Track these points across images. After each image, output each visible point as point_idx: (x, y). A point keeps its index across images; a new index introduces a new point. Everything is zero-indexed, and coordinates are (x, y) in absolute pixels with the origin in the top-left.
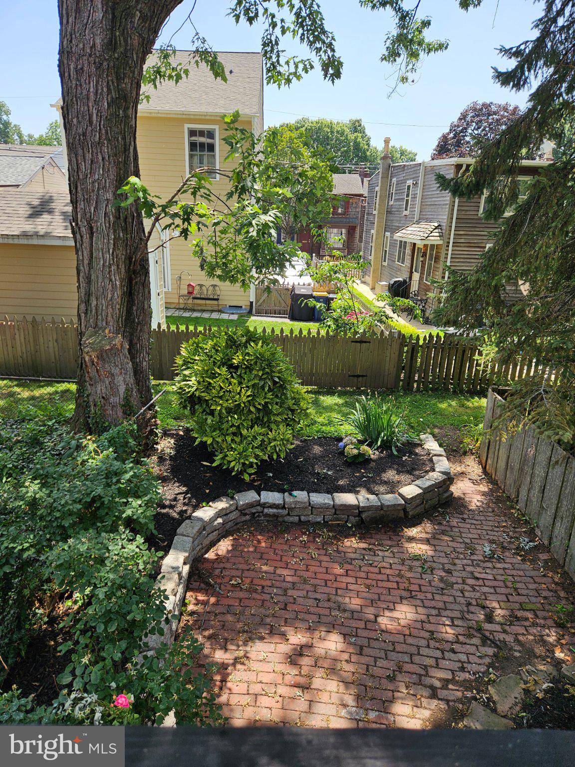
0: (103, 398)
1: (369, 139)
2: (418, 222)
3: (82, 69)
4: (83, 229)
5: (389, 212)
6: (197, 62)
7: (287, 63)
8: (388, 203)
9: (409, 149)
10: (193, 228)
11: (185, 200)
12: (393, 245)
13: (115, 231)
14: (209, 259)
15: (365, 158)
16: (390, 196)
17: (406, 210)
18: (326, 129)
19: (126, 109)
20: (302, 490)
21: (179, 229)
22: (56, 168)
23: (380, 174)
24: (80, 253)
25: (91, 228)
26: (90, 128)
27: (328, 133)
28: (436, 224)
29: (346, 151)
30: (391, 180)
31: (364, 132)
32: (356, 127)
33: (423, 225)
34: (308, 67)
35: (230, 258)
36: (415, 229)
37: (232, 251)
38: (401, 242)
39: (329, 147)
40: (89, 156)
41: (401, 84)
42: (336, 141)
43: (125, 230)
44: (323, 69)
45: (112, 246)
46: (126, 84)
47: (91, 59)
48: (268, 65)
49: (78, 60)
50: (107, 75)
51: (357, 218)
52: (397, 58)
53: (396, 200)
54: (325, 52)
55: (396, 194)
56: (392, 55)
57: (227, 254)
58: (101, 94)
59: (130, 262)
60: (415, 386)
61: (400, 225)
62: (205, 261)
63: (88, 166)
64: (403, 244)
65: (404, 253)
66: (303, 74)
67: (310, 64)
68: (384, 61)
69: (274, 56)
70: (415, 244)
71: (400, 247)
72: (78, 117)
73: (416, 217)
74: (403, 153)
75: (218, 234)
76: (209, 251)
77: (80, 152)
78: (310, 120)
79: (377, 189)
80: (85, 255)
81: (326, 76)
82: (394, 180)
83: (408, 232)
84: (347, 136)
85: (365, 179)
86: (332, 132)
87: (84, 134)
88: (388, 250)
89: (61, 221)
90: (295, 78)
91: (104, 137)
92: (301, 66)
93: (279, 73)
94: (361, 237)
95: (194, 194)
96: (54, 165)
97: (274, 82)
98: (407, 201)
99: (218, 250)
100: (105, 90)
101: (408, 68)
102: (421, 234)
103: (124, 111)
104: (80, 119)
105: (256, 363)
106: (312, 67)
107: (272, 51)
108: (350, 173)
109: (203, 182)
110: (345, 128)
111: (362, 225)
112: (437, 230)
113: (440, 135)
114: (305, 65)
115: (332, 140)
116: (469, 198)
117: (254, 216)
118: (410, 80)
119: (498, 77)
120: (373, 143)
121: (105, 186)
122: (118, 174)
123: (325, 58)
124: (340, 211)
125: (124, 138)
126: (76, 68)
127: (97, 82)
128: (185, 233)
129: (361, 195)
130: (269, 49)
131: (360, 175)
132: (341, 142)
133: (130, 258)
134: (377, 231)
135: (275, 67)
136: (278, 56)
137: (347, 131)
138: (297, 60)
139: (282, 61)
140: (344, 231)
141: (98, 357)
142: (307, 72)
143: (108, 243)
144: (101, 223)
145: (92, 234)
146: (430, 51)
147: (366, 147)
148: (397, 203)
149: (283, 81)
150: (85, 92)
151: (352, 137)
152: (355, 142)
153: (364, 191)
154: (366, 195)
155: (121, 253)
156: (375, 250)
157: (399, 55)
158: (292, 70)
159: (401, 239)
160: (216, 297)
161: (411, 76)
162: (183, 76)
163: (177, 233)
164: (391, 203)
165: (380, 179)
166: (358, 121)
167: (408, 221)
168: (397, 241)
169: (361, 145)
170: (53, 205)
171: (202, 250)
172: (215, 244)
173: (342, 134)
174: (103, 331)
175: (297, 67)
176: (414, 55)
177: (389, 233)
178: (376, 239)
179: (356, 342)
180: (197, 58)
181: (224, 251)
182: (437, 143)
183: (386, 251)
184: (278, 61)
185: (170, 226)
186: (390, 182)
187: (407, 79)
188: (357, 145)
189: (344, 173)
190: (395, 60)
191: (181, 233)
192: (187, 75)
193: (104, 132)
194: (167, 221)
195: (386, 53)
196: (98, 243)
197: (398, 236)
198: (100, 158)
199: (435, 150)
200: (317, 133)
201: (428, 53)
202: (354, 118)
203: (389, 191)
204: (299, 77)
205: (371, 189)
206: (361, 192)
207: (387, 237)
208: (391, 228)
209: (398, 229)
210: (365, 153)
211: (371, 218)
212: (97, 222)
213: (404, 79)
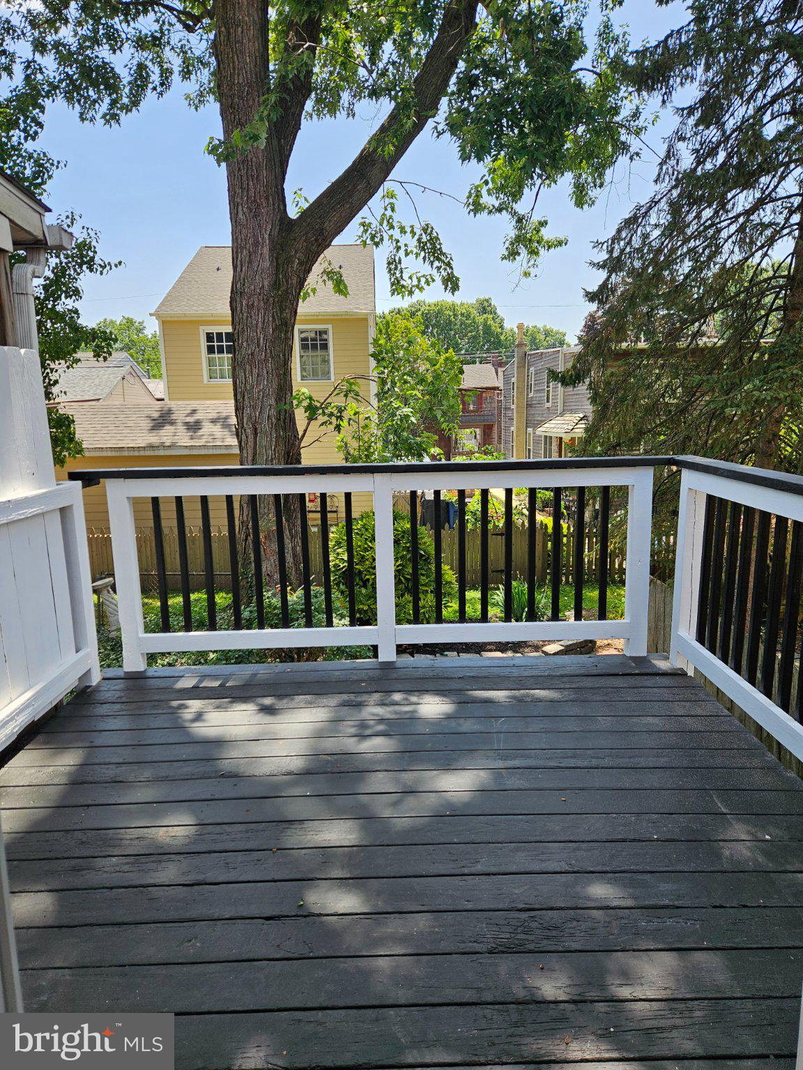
0: (268, 575)
1: (502, 320)
2: (562, 415)
3: (253, 305)
4: (249, 431)
5: (529, 406)
6: (324, 281)
7: (410, 278)
8: (528, 395)
9: (555, 329)
10: (344, 424)
11: (339, 401)
12: (537, 442)
13: (276, 431)
14: (352, 452)
15: (498, 344)
16: (529, 387)
17: (548, 401)
18: (447, 312)
19: (287, 332)
20: (453, 651)
21: (334, 426)
22: (137, 378)
23: (516, 363)
24: (245, 451)
25: (256, 429)
26: (257, 349)
27: (450, 316)
28: (581, 415)
29: (474, 337)
30: (528, 369)
31: (495, 313)
32: (485, 307)
33: (568, 417)
34: (430, 280)
35: (372, 450)
36: (559, 422)
37: (373, 444)
38: (546, 437)
39: (453, 333)
40: (255, 371)
41: (524, 279)
42: (461, 325)
43: (285, 429)
44: (443, 284)
45: (274, 443)
46: (287, 312)
47: (261, 297)
48: (393, 280)
49: (249, 298)
50: (273, 308)
51: (493, 415)
52: (516, 257)
53: (537, 391)
54: (445, 269)
55: (535, 384)
56: (512, 254)
57: (370, 446)
58: (268, 322)
59: (289, 456)
60: (564, 579)
61: (543, 419)
62: (349, 454)
63: (255, 379)
64: (548, 439)
65: (550, 450)
66: (425, 286)
67: (432, 278)
68: (504, 261)
69: (398, 272)
70: (561, 438)
71: (545, 444)
72: (247, 341)
73: (560, 409)
74: (547, 333)
75: (361, 429)
76: (354, 444)
77: (248, 367)
78: (427, 304)
79: (514, 380)
80: (249, 452)
81: (446, 289)
82: (532, 369)
83: (552, 426)
84: (474, 318)
85: (500, 370)
86: (455, 315)
87: (252, 354)
88: (531, 448)
89: (185, 431)
90: (417, 290)
91: (269, 355)
92: (423, 280)
93: (403, 286)
94: (500, 437)
95: (346, 396)
96: (135, 375)
97: (398, 294)
98: (548, 391)
99: (361, 444)
100: (271, 319)
101: (529, 265)
102: (565, 426)
103: (285, 334)
104: (249, 342)
105: (403, 537)
106: (434, 281)
107: (396, 269)
108: (481, 363)
109: (353, 386)
110: (471, 310)
111: (500, 423)
112: (583, 422)
113: (586, 314)
114: (427, 279)
115: (455, 325)
116: (574, 387)
117: (398, 408)
118: (532, 275)
119: (587, 296)
120: (507, 325)
121: (269, 394)
122: (279, 384)
123: (444, 273)
124: (471, 408)
125: (284, 355)
126: (247, 305)
127: (265, 314)
128: (338, 428)
129: (497, 388)
130: (393, 267)
131: (493, 365)
132: (467, 326)
133: (288, 453)
134: (517, 428)
135: (398, 282)
136: (402, 272)
137: (474, 312)
138: (419, 275)
139: (406, 276)
140: (478, 431)
141: (266, 537)
142: (428, 285)
143: (271, 440)
144: (265, 426)
145: (256, 434)
146: (549, 247)
147: (499, 330)
148: (538, 395)
149: (407, 293)
150: (254, 322)
151: (480, 319)
152: (486, 325)
153: (499, 383)
154: (502, 388)
155: (281, 448)
156: (517, 450)
157: (519, 254)
158: (415, 282)
159: (546, 434)
160: (334, 509)
161: (533, 271)
162: (312, 294)
163: (332, 427)
164: (531, 395)
165: (515, 369)
166: (487, 301)
167: (551, 414)
168: (540, 436)
169: (493, 328)
170: (173, 417)
171: (346, 444)
172: (359, 439)
173: (468, 317)
174: (268, 516)
175: (419, 281)
176: (534, 252)
177: (531, 429)
178: (517, 436)
179: (497, 534)
180: (325, 277)
181: (366, 444)
182: (583, 323)
183: (529, 450)
184: (401, 277)
185: (325, 423)
186: (528, 372)
187: (529, 274)
188: (487, 328)
189: (474, 362)
190: (515, 259)
191: (335, 428)
192: (314, 294)
193: (268, 351)
194: (322, 419)
195: (506, 253)
196: (263, 441)
197: (540, 431)
198: (265, 372)
199: (582, 331)
200: (436, 318)
201: (548, 250)
202: (482, 297)
203: (528, 382)
204: (421, 289)
205: (507, 381)
206: (496, 385)
207: (530, 434)
208: (531, 423)
209: (541, 423)
210: (498, 336)
211: (509, 412)
212: (261, 424)
213: (527, 274)
